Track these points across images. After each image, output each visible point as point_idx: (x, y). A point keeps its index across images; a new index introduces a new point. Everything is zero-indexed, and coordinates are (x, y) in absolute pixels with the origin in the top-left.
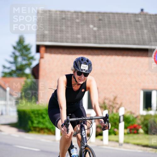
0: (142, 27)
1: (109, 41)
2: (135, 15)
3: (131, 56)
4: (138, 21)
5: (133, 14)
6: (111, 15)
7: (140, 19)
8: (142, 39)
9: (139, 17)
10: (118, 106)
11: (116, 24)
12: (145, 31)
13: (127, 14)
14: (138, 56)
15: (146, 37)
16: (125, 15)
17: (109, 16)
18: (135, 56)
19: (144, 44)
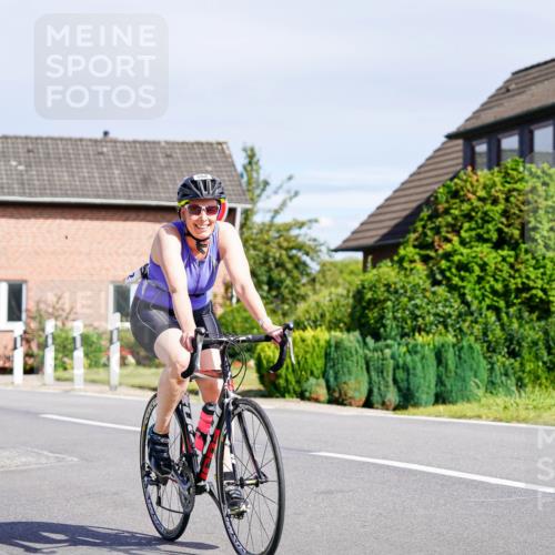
0: (109, 164)
1: (48, 191)
2: (95, 141)
3: (91, 219)
4: (102, 153)
5: (90, 140)
6: (49, 141)
7: (105, 150)
8: (112, 187)
9: (102, 146)
10: (64, 315)
11: (60, 159)
12: (116, 172)
13: (81, 140)
14: (104, 219)
15: (118, 183)
16: (77, 142)
17: (47, 144)
18: (97, 219)
19: (115, 197)
